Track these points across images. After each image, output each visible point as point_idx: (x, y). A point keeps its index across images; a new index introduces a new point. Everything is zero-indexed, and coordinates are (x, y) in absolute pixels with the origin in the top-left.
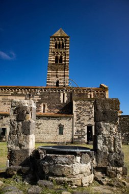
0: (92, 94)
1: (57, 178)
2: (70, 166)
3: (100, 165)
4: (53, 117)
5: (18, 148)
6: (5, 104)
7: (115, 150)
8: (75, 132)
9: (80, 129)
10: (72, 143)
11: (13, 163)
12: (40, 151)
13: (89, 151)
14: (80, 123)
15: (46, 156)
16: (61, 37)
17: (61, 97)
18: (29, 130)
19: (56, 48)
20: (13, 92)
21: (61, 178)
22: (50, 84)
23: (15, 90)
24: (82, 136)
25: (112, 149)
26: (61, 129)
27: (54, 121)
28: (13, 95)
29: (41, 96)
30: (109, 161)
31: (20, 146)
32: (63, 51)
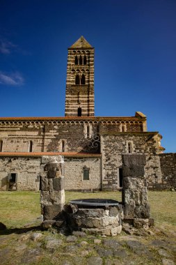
0: (125, 126)
1: (89, 229)
2: (100, 219)
3: (128, 217)
4: (76, 158)
5: (51, 204)
6: (12, 142)
7: (141, 203)
8: (104, 176)
9: (110, 173)
10: (100, 190)
11: (47, 217)
12: (72, 206)
13: (117, 204)
14: (109, 164)
15: (78, 211)
16: (82, 48)
17: (86, 131)
18: (60, 186)
19: (76, 63)
20: (22, 126)
21: (93, 230)
22: (70, 113)
23: (24, 123)
24: (114, 181)
25: (139, 202)
26: (86, 173)
27: (77, 163)
28: (22, 130)
29: (59, 130)
30: (136, 213)
31: (53, 201)
32: (85, 67)
